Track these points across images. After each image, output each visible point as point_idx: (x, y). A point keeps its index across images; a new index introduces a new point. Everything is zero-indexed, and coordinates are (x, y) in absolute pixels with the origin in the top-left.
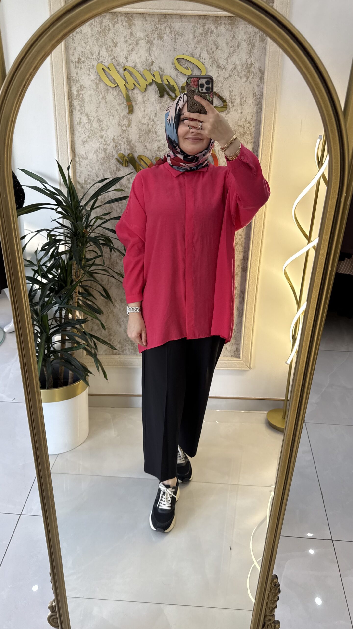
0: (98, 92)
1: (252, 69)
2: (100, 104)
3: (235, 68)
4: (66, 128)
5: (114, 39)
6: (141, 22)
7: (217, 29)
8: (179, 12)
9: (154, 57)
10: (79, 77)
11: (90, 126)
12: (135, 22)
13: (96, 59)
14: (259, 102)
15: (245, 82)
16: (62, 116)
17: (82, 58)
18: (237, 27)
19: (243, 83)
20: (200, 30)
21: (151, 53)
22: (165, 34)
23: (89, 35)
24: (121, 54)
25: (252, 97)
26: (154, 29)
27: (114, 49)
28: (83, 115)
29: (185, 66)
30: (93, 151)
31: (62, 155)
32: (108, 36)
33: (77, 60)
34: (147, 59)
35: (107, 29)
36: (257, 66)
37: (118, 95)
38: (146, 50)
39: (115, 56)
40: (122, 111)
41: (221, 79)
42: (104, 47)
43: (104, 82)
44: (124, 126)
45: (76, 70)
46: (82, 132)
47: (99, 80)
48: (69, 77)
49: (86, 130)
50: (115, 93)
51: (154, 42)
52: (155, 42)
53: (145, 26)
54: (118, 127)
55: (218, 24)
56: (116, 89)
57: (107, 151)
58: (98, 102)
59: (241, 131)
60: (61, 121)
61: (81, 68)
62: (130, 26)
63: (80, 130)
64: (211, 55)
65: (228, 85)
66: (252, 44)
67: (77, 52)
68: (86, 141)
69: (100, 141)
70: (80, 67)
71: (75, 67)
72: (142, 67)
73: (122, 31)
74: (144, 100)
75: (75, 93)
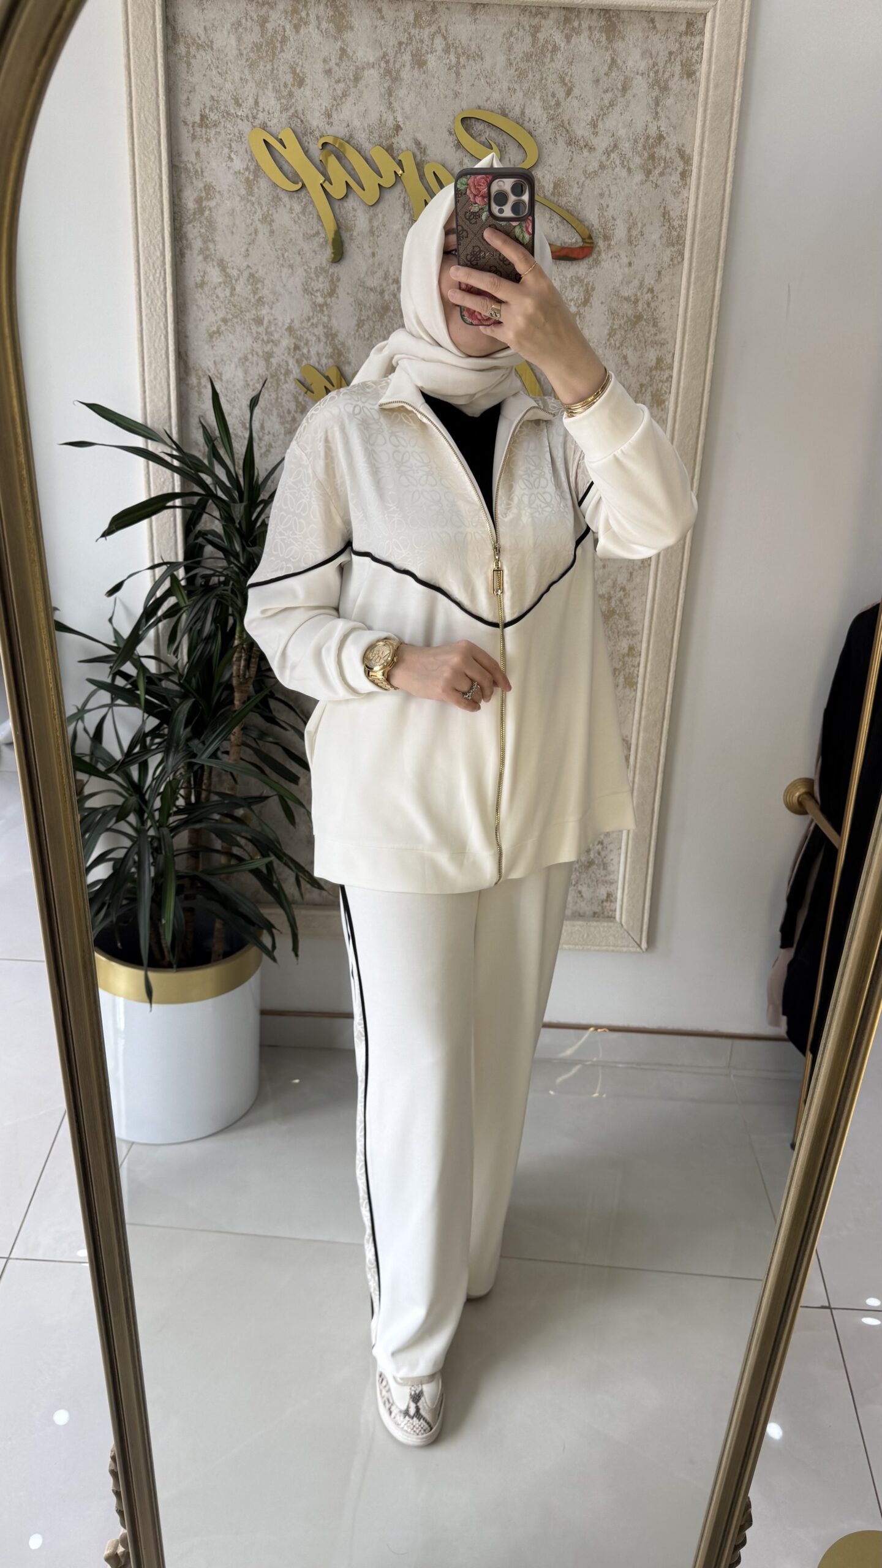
0: (253, 204)
1: (661, 151)
2: (256, 235)
3: (615, 146)
4: (165, 296)
5: (297, 65)
9: (402, 114)
10: (201, 162)
11: (228, 294)
12: (353, 19)
13: (247, 116)
14: (678, 236)
15: (642, 183)
17: (212, 115)
18: (623, 39)
21: (395, 105)
23: (232, 52)
25: (660, 224)
26: (404, 40)
27: (297, 92)
28: (210, 264)
29: (483, 139)
30: (236, 360)
33: (197, 119)
34: (384, 119)
36: (675, 141)
37: (303, 212)
38: (381, 94)
39: (300, 109)
40: (313, 254)
42: (270, 86)
43: (269, 179)
44: (318, 294)
46: (208, 308)
47: (254, 172)
48: (178, 164)
49: (218, 304)
50: (298, 208)
52: (405, 74)
54: (303, 296)
56: (298, 198)
57: (272, 360)
58: (252, 229)
60: (151, 278)
61: (208, 140)
63: (201, 303)
64: (552, 112)
65: (597, 191)
66: (662, 84)
67: (199, 98)
68: (219, 332)
69: (254, 331)
70: (204, 137)
71: (194, 137)
72: (369, 139)
74: (372, 227)
75: (190, 203)
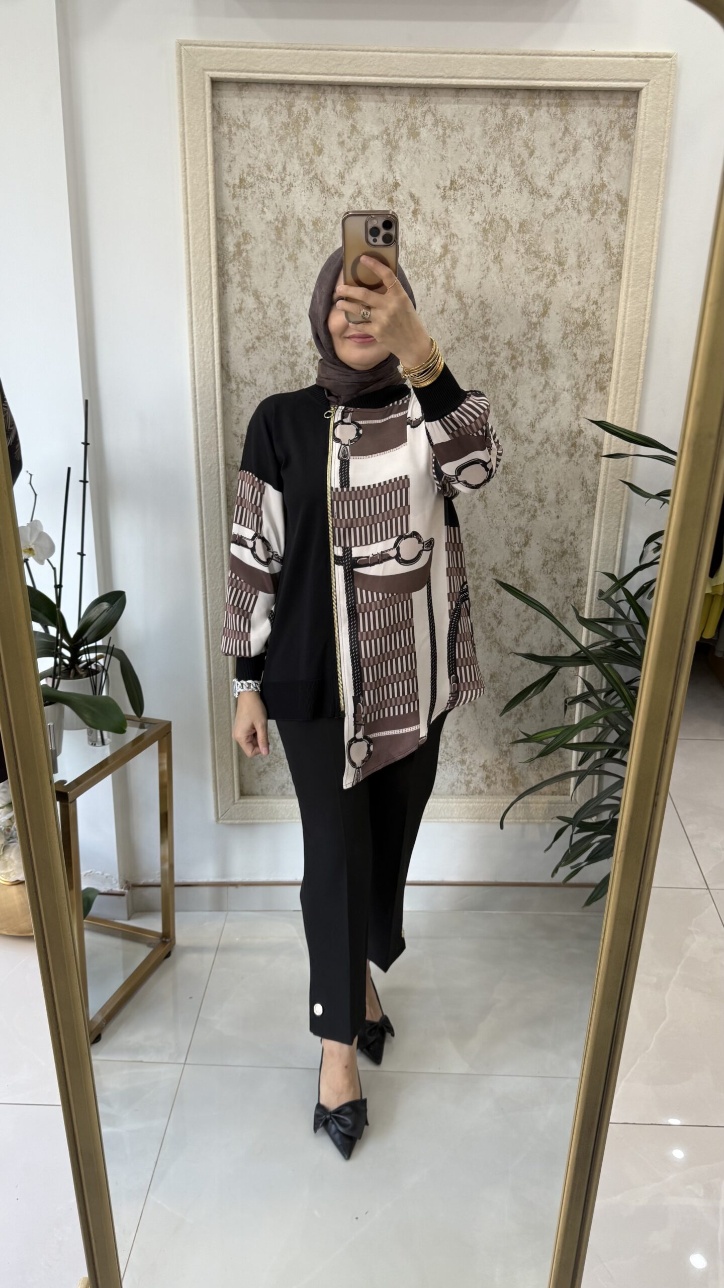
6: (373, 104)
7: (531, 115)
8: (454, 82)
16: (203, 296)
19: (583, 224)
20: (498, 119)
22: (424, 126)
24: (332, 169)
31: (203, 375)
32: (303, 132)
35: (303, 119)
41: (538, 216)
45: (235, 202)
51: (401, 144)
53: (382, 112)
55: (535, 105)
59: (579, 320)
62: (351, 112)
73: (333, 123)
